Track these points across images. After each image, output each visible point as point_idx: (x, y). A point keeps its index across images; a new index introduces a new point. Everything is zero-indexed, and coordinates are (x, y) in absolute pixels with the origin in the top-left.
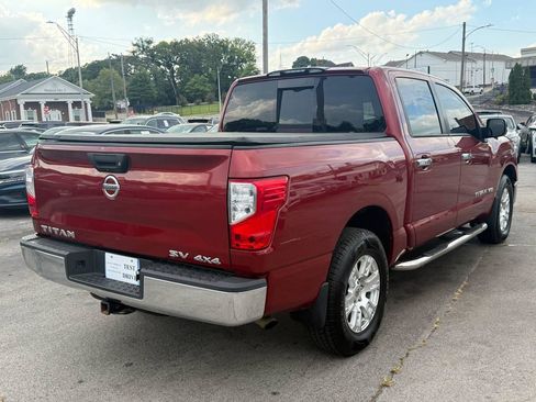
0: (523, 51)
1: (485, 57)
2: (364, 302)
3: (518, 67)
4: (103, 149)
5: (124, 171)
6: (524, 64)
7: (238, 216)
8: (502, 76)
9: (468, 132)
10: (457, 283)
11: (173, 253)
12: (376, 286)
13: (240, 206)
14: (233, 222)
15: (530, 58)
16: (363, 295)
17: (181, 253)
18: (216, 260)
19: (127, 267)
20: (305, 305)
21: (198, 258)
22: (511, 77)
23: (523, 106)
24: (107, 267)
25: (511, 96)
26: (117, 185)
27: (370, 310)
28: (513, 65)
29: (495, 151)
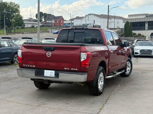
0: (129, 16)
1: (115, 17)
2: (101, 83)
3: (127, 22)
4: (47, 46)
5: (53, 51)
6: (130, 21)
7: (82, 60)
8: (122, 25)
9: (119, 45)
10: (118, 84)
11: (66, 69)
12: (103, 80)
13: (83, 58)
14: (81, 61)
15: (132, 19)
16: (100, 82)
17: (67, 68)
18: (77, 69)
19: (51, 73)
20: (91, 81)
21: (72, 69)
22: (125, 26)
23: (129, 37)
24: (45, 73)
25: (125, 33)
26: (51, 54)
27: (102, 86)
28: (126, 21)
29: (126, 51)
